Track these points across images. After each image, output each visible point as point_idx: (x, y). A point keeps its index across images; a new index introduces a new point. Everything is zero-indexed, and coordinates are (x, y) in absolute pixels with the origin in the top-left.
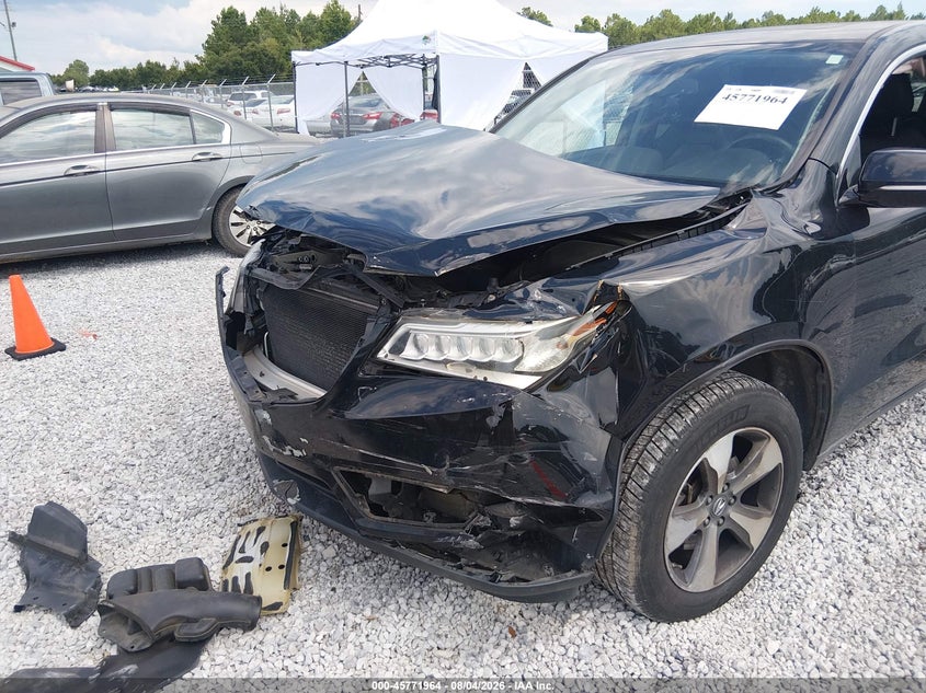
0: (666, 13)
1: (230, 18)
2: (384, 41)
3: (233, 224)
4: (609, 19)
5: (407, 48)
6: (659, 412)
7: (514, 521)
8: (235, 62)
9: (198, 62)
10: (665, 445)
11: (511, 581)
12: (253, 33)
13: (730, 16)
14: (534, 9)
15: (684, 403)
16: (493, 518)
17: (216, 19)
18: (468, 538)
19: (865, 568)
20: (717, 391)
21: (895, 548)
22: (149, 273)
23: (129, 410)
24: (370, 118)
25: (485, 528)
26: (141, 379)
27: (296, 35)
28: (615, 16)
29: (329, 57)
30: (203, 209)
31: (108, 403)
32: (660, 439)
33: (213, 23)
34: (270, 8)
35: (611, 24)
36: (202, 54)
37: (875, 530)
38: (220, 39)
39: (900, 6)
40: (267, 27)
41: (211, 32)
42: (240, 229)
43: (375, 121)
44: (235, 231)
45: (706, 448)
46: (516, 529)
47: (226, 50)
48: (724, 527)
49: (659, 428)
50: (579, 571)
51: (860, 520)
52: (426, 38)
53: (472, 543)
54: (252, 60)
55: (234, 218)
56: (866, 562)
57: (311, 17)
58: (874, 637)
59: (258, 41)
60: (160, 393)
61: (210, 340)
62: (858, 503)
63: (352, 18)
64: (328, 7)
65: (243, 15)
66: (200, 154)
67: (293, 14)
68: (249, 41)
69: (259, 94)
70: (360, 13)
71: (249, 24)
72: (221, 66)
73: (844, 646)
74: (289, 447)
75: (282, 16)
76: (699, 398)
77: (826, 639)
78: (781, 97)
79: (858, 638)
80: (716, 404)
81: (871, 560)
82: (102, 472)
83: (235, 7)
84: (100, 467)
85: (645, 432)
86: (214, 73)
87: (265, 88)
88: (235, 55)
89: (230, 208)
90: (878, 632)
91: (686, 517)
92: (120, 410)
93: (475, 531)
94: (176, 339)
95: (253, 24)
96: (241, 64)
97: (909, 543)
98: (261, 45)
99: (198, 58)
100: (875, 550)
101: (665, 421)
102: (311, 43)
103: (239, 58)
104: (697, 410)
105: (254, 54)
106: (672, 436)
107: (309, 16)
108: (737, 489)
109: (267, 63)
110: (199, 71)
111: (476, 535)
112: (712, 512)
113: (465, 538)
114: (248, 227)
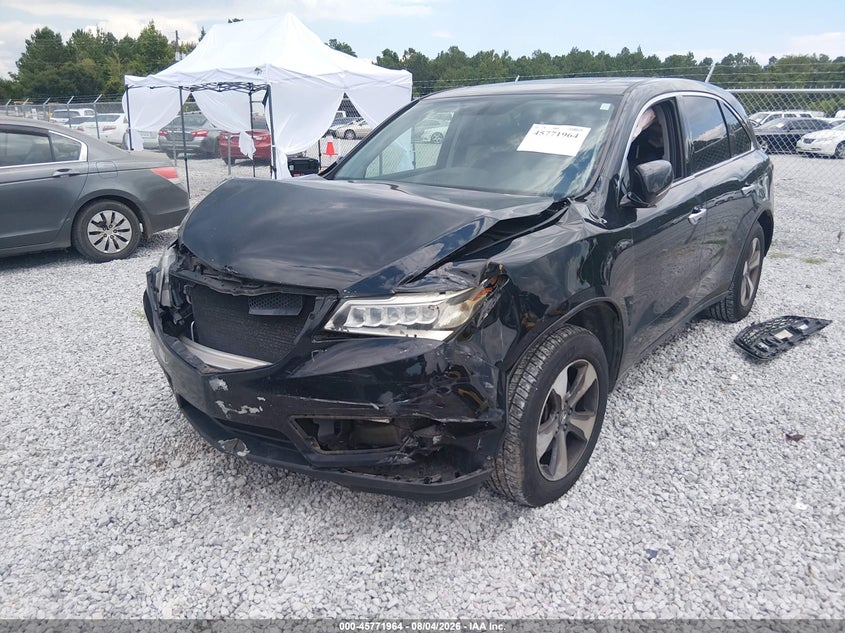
0: (454, 49)
1: (45, 37)
2: (218, 71)
3: (91, 233)
4: (406, 52)
5: (239, 77)
6: (519, 364)
7: (436, 440)
8: (51, 81)
9: (12, 79)
10: (528, 387)
11: (440, 481)
12: (69, 53)
13: (506, 53)
14: (340, 41)
15: (534, 354)
16: (420, 440)
17: (30, 39)
18: (402, 456)
19: (623, 454)
20: (553, 342)
21: (641, 440)
22: (13, 280)
23: (34, 393)
24: (196, 135)
25: (414, 448)
26: (37, 368)
27: (113, 56)
28: (411, 50)
29: (162, 81)
30: (62, 221)
31: (13, 389)
32: (524, 384)
33: (27, 42)
34: (86, 30)
35: (408, 57)
36: (16, 71)
37: (627, 430)
38: (34, 57)
39: (639, 49)
40: (83, 48)
41: (25, 51)
42: (98, 237)
43: (202, 138)
44: (93, 239)
45: (553, 383)
46: (438, 445)
47: (42, 68)
48: (568, 430)
49: (522, 376)
50: (484, 469)
51: (617, 424)
52: (257, 69)
53: (406, 459)
54: (70, 79)
55: (92, 228)
56: (623, 450)
57: (127, 40)
58: (629, 492)
59: (75, 62)
60: (59, 379)
61: (90, 334)
62: (615, 413)
63: (169, 42)
64: (145, 31)
65: (58, 36)
66: (59, 171)
67: (110, 37)
68: (66, 61)
69: (82, 112)
70: (177, 38)
71: (65, 44)
72: (37, 84)
73: (611, 499)
74: (246, 407)
75: (99, 39)
76: (543, 349)
77: (599, 497)
78: (574, 133)
79: (620, 494)
80: (554, 351)
81: (626, 448)
82: (25, 441)
83: (50, 28)
84: (23, 439)
85: (513, 380)
86: (29, 90)
87: (91, 107)
88: (52, 74)
89: (88, 219)
90: (632, 490)
91: (546, 431)
92: (25, 394)
93: (408, 450)
94: (58, 335)
95: (69, 43)
96: (57, 82)
97: (651, 437)
98: (78, 65)
99: (12, 76)
100: (628, 443)
101: (524, 370)
102: (129, 65)
103: (56, 77)
104: (544, 358)
105: (72, 73)
106: (532, 380)
107: (125, 38)
108: (572, 404)
109: (85, 81)
110: (13, 87)
111: (409, 453)
112: (560, 423)
113: (401, 456)
114: (105, 236)
